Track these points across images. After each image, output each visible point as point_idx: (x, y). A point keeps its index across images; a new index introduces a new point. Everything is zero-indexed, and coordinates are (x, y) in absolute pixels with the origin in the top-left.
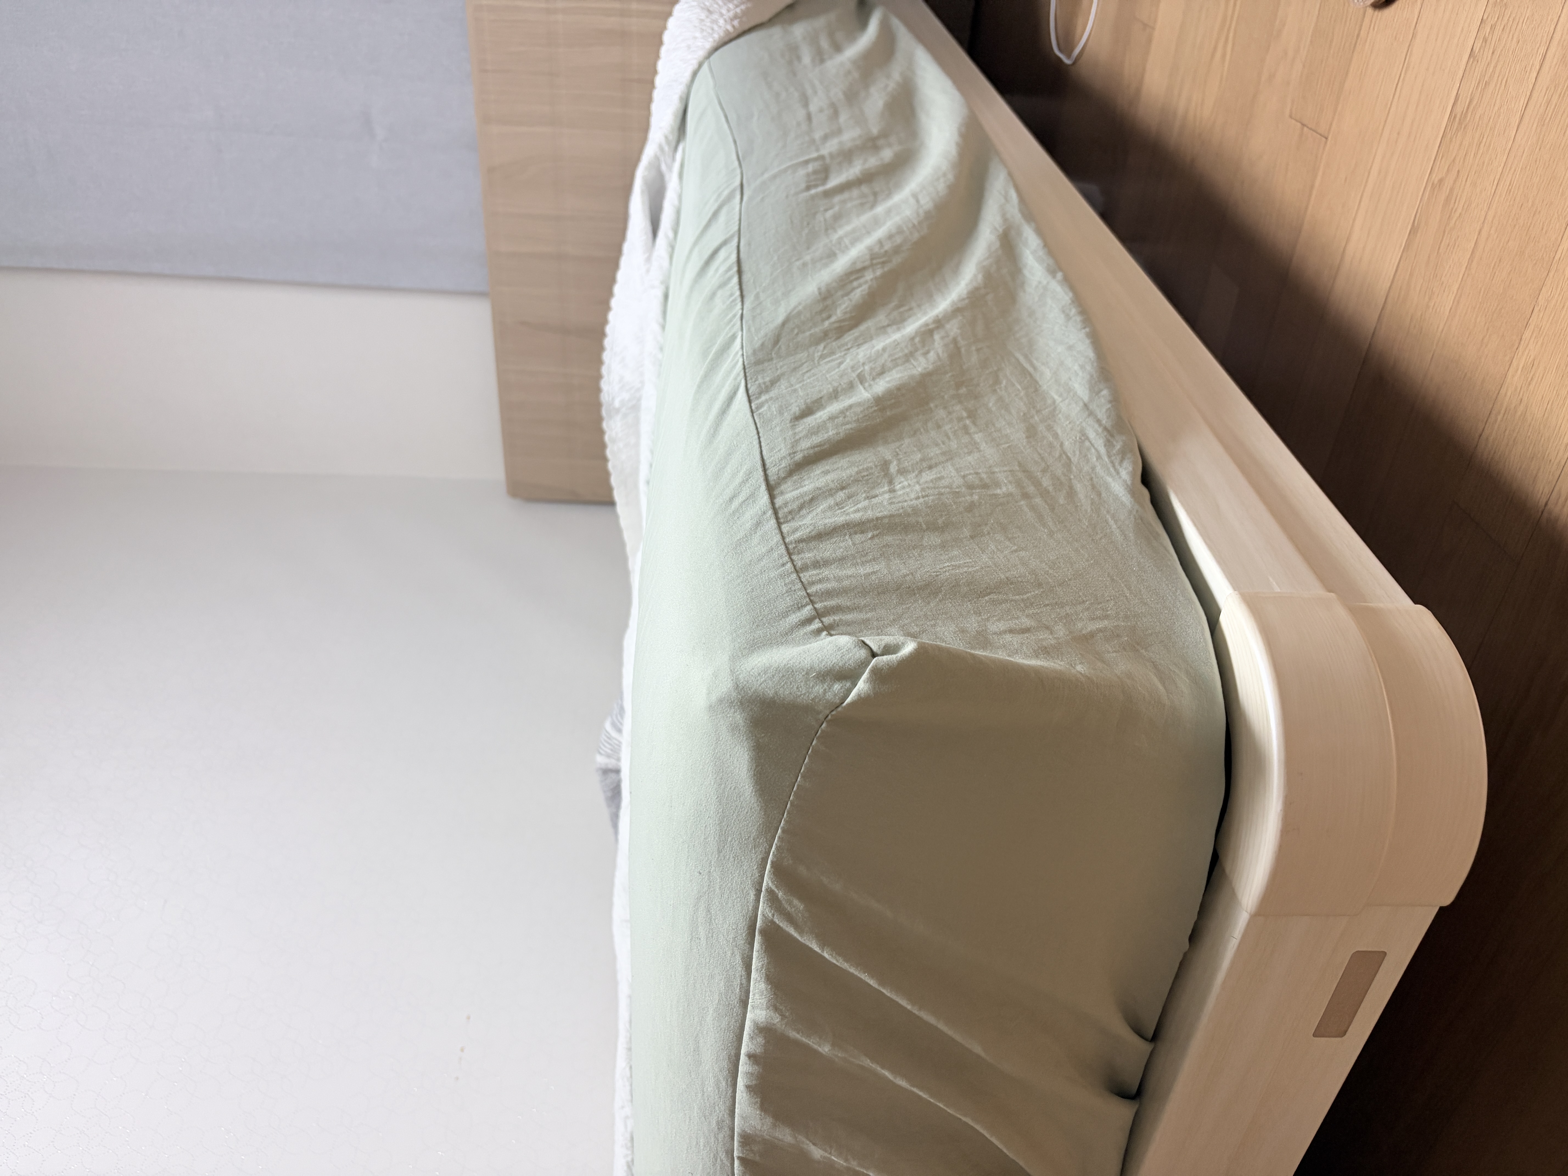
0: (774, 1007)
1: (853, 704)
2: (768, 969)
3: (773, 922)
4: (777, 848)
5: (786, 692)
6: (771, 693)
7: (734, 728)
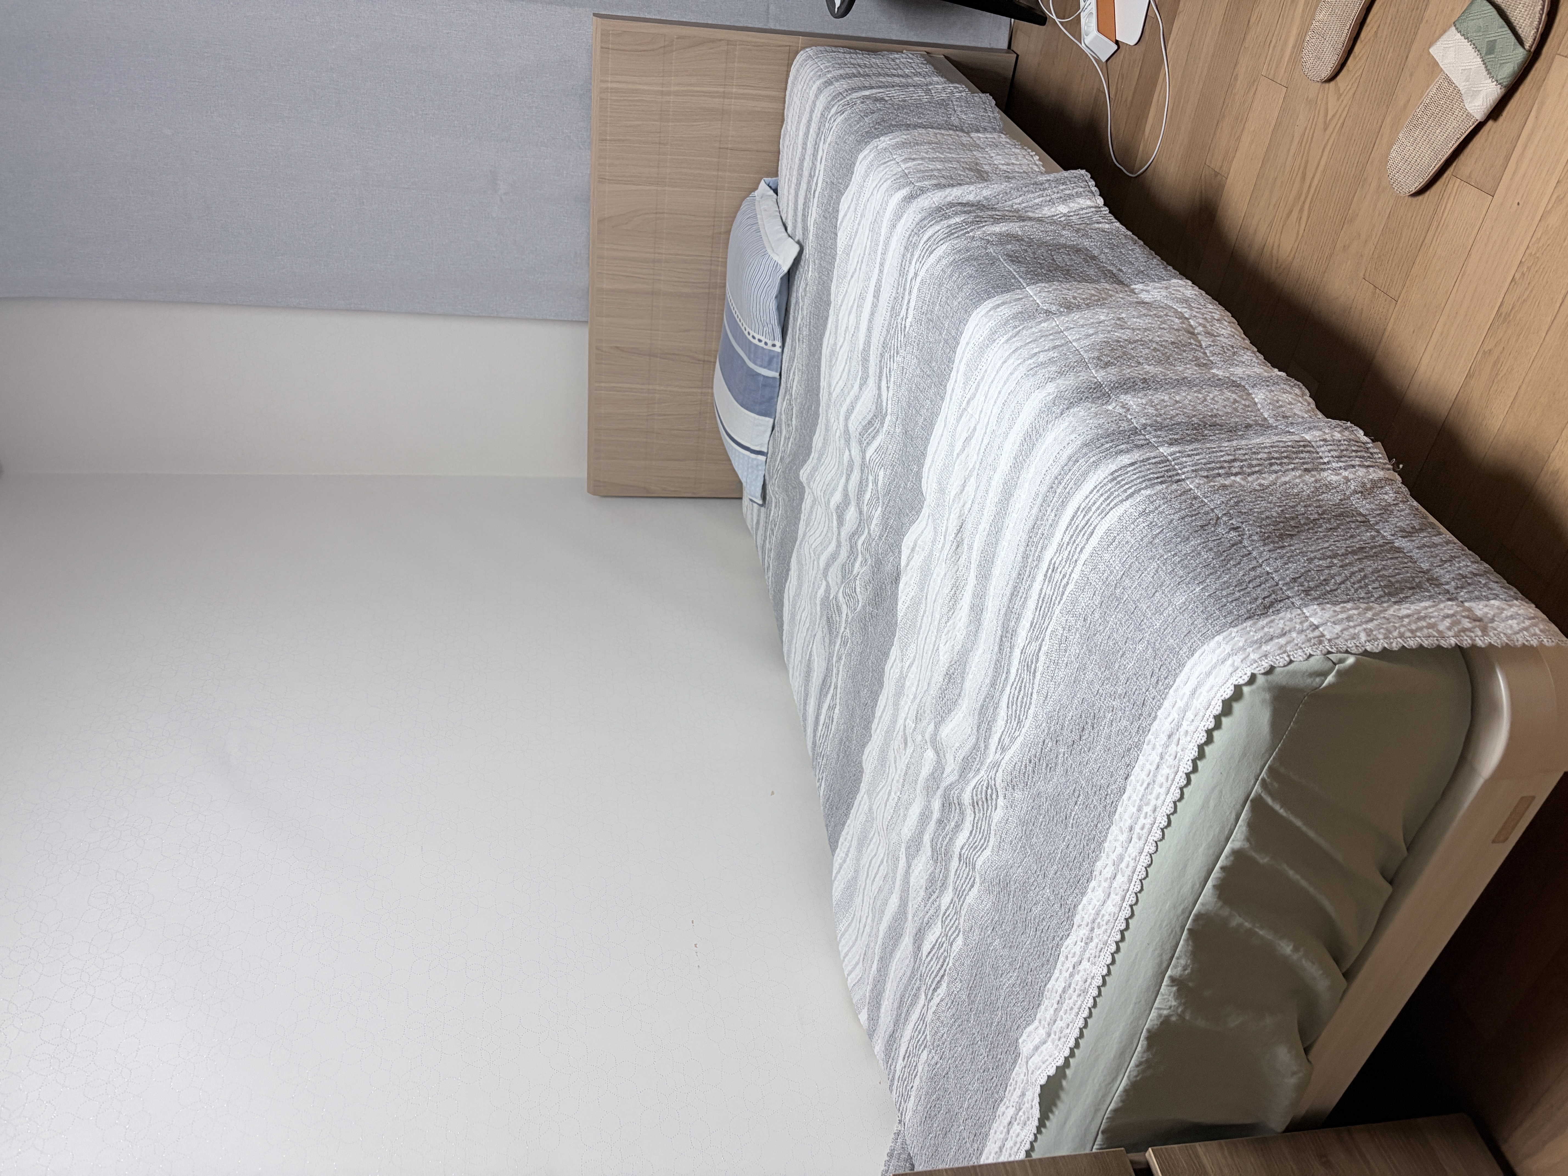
0: (1248, 839)
1: (1326, 687)
2: (1249, 820)
3: (1260, 795)
4: (1274, 759)
5: (1292, 683)
6: (1284, 683)
7: (1263, 701)
